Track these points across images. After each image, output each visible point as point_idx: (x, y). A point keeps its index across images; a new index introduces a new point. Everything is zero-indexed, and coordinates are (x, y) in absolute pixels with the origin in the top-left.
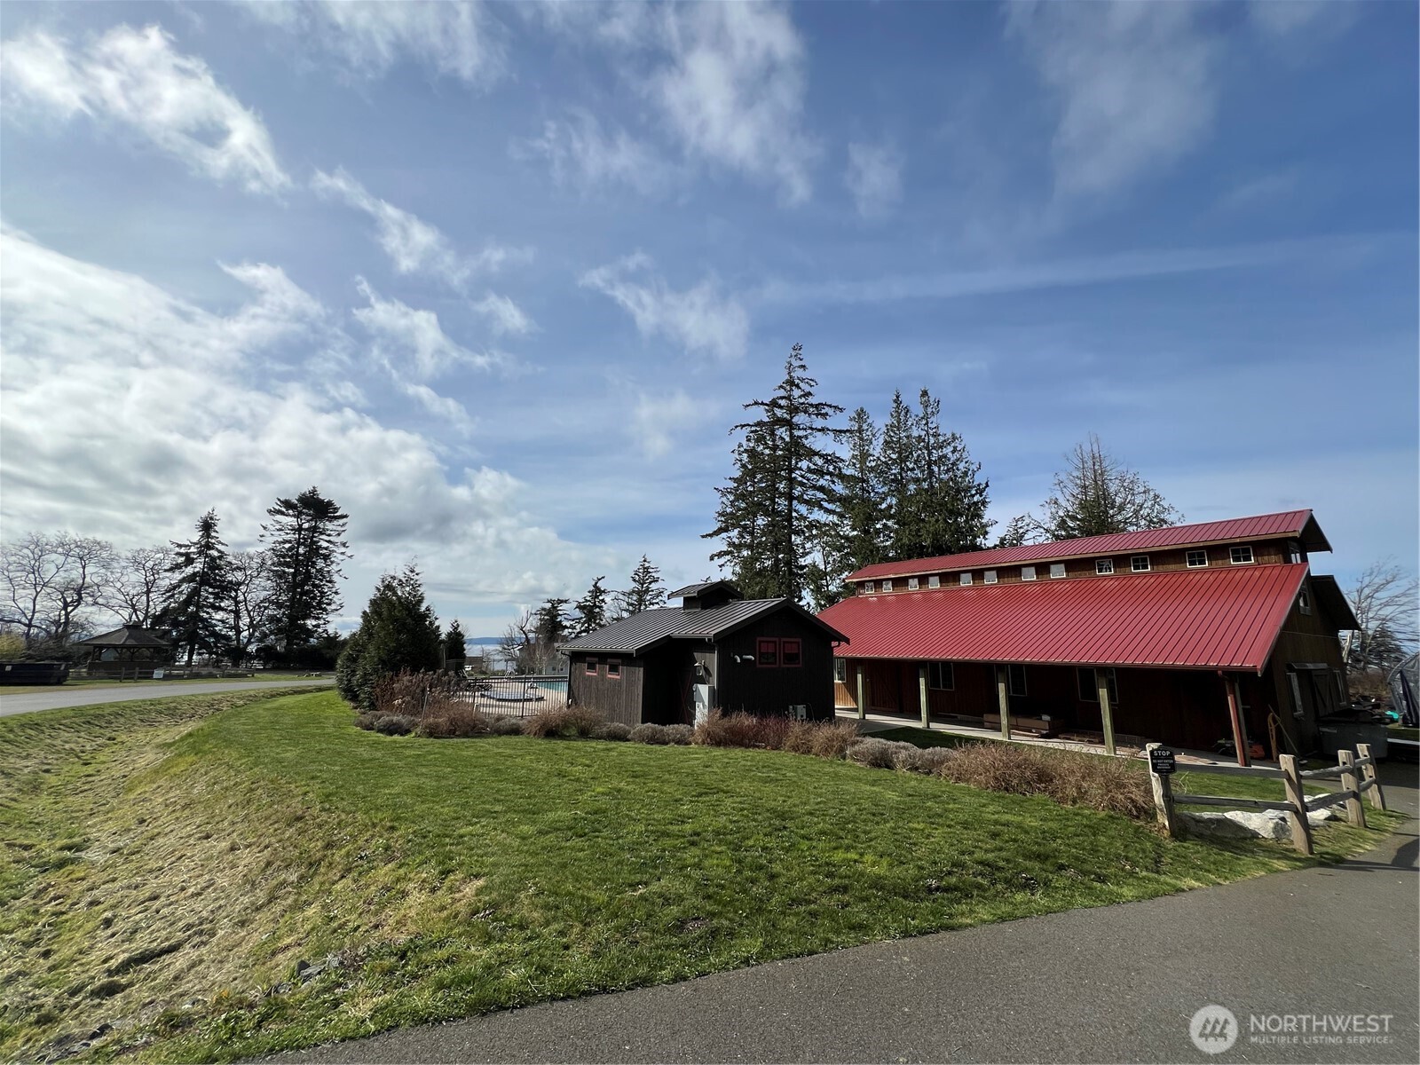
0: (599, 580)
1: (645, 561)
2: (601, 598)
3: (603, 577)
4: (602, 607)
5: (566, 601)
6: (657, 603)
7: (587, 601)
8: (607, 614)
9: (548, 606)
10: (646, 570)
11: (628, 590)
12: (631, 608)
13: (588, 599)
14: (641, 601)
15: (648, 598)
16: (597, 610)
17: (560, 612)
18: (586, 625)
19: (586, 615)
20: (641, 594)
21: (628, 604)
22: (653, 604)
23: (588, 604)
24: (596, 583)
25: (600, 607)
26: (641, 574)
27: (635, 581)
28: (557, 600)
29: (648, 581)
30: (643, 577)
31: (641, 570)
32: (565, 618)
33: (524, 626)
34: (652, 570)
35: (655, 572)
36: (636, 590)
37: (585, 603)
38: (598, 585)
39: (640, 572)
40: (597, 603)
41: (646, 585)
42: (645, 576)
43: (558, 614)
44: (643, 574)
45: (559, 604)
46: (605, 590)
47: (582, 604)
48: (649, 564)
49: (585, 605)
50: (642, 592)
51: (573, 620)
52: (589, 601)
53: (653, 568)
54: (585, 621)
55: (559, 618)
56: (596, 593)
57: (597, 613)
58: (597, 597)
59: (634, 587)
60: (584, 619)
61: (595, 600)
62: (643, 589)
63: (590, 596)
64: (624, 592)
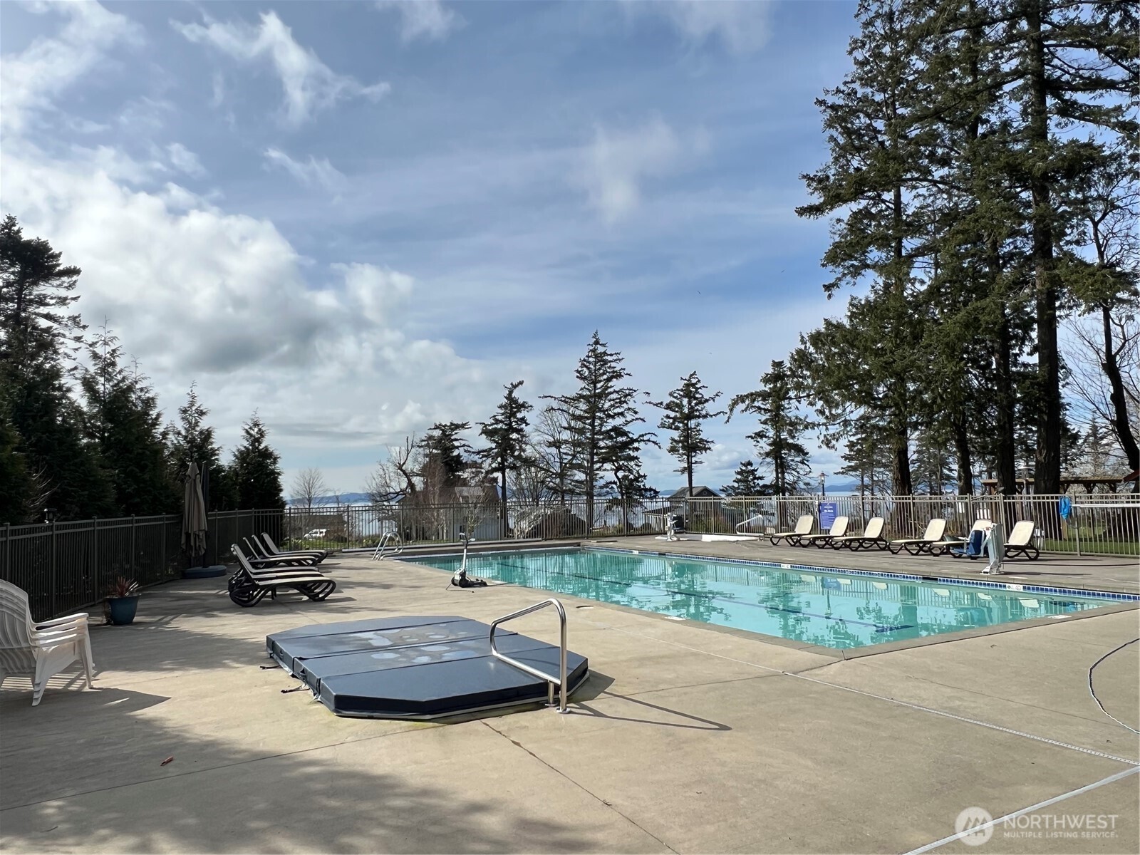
0: (515, 387)
1: (597, 342)
2: (519, 415)
3: (521, 383)
4: (521, 430)
5: (463, 426)
6: (622, 414)
7: (497, 422)
8: (535, 438)
9: (437, 433)
10: (600, 358)
11: (572, 394)
13: (500, 418)
15: (607, 405)
16: (514, 436)
17: (456, 444)
18: (499, 459)
19: (499, 445)
20: (594, 400)
21: (575, 417)
22: (614, 417)
23: (499, 426)
24: (511, 392)
25: (519, 431)
26: (592, 366)
27: (582, 378)
28: (449, 424)
29: (605, 377)
30: (595, 370)
31: (591, 359)
32: (465, 451)
33: (404, 463)
34: (609, 358)
35: (616, 360)
36: (586, 393)
37: (495, 426)
38: (513, 395)
39: (589, 363)
40: (514, 424)
41: (602, 383)
42: (600, 369)
43: (453, 445)
44: (595, 366)
45: (453, 430)
46: (524, 402)
47: (490, 428)
48: (605, 349)
49: (496, 428)
50: (595, 395)
51: (478, 453)
52: (501, 422)
53: (611, 355)
54: (496, 453)
55: (455, 453)
56: (512, 408)
57: (514, 440)
58: (514, 415)
59: (582, 389)
60: (496, 450)
61: (510, 420)
62: (597, 391)
63: (503, 414)
64: (566, 398)
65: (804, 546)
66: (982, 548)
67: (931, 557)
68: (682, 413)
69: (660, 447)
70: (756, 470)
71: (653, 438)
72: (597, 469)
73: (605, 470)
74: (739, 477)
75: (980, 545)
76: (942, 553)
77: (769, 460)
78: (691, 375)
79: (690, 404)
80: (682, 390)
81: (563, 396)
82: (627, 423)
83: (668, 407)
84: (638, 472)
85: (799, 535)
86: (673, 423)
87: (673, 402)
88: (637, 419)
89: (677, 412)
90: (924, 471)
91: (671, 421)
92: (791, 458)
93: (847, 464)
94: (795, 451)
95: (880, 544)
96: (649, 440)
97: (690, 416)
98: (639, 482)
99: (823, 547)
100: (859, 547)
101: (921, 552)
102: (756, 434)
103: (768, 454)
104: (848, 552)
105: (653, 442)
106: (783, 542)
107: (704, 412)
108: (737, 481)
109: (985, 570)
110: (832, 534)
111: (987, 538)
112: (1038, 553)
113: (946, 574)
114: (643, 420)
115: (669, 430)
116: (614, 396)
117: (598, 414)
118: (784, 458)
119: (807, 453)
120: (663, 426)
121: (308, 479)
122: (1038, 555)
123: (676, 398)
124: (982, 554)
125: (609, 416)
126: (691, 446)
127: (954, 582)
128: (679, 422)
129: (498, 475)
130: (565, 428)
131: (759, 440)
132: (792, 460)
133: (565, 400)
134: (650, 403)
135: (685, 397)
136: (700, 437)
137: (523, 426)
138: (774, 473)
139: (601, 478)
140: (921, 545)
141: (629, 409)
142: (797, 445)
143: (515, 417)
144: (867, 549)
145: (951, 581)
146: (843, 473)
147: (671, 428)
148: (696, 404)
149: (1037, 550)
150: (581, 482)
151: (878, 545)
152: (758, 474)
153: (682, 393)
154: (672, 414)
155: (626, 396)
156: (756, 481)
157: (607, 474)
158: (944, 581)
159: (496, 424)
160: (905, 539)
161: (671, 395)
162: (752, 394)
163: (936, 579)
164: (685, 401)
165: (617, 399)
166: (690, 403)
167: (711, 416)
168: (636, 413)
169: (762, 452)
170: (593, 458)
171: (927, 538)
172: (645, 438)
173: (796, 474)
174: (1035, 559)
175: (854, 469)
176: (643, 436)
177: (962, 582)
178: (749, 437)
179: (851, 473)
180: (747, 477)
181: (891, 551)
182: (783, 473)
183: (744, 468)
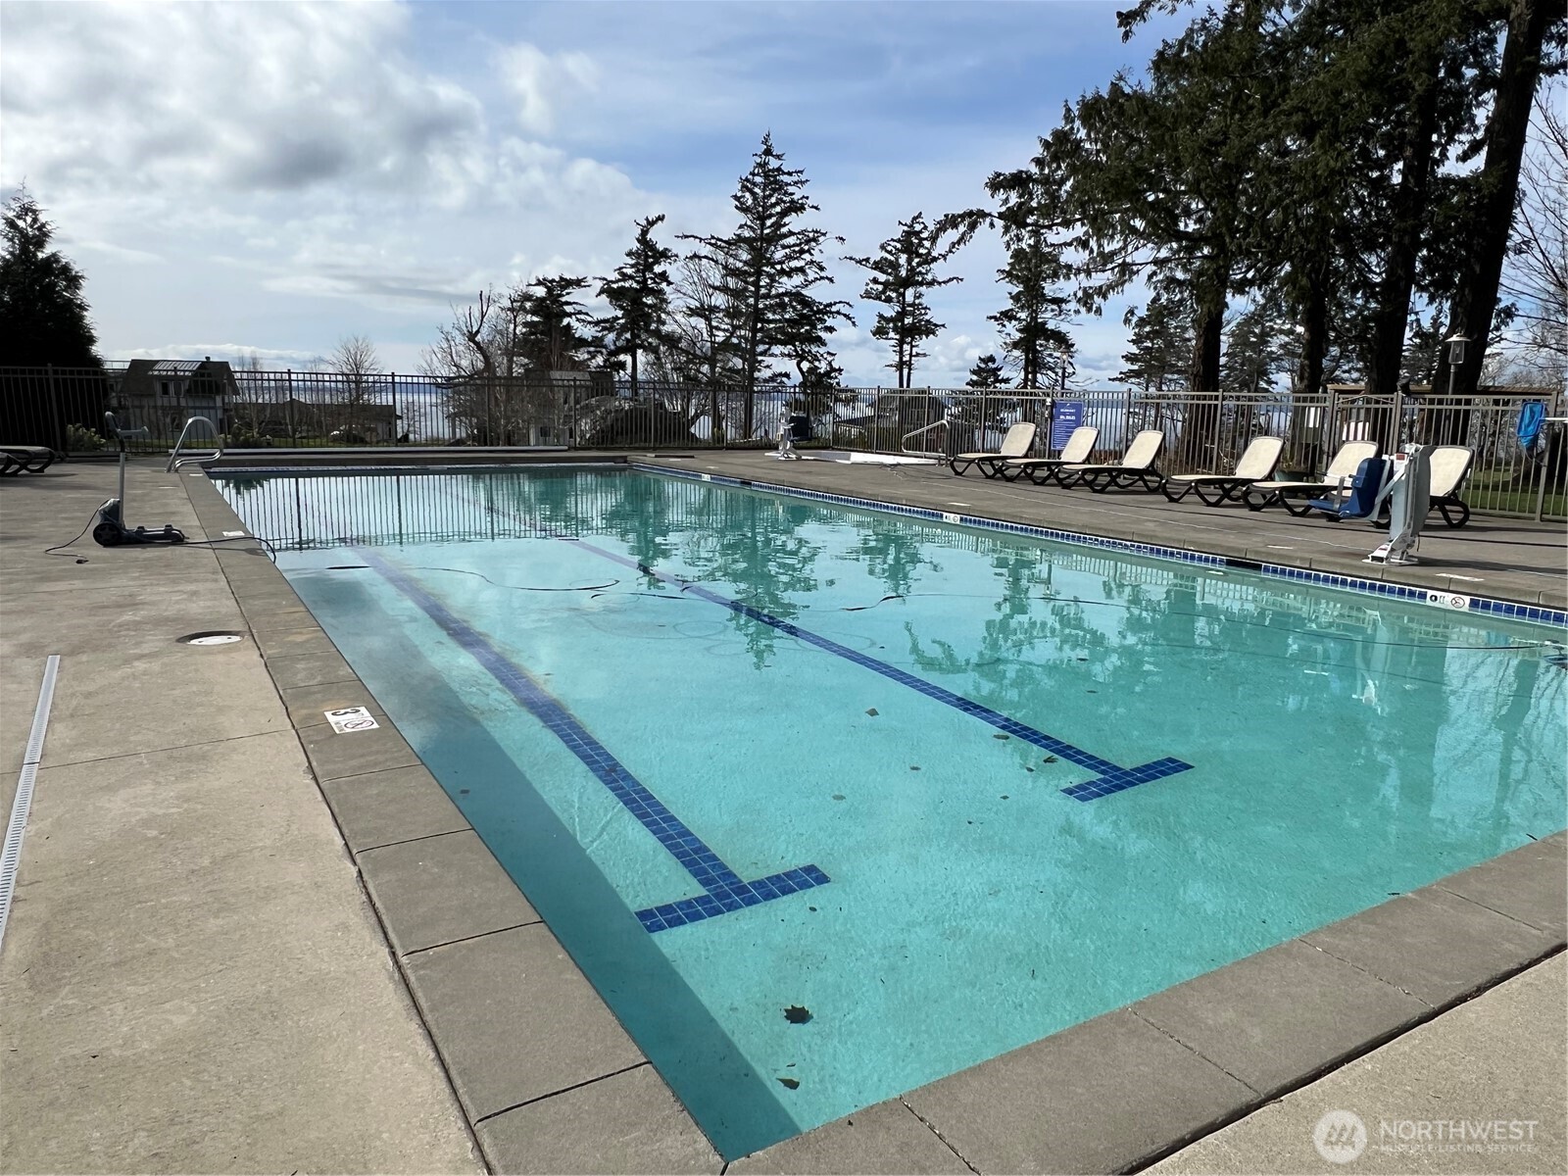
0: (651, 223)
1: (768, 152)
2: (657, 269)
3: (661, 218)
4: (661, 292)
5: (578, 283)
6: (801, 270)
7: (625, 277)
9: (540, 292)
10: (773, 180)
11: (726, 234)
12: (732, 282)
13: (629, 271)
14: (759, 259)
15: (779, 255)
16: (649, 300)
17: (567, 309)
18: (628, 336)
19: (627, 313)
20: (759, 246)
21: (731, 272)
22: (789, 274)
23: (628, 284)
24: (644, 233)
25: (657, 293)
26: (757, 190)
27: (743, 209)
28: (557, 279)
29: (778, 209)
30: (765, 197)
31: (758, 179)
32: (578, 320)
33: (478, 332)
34: (785, 178)
35: (796, 183)
36: (747, 233)
37: (623, 283)
38: (648, 237)
39: (755, 184)
40: (649, 282)
41: (774, 219)
42: (771, 196)
43: (564, 311)
44: (764, 191)
45: (564, 288)
46: (666, 249)
47: (615, 286)
48: (780, 162)
49: (623, 287)
50: (762, 238)
51: (597, 323)
52: (631, 277)
53: (790, 174)
54: (622, 325)
55: (566, 321)
56: (647, 257)
57: (650, 306)
58: (649, 267)
59: (741, 227)
60: (622, 321)
61: (644, 276)
62: (766, 232)
63: (632, 266)
64: (719, 239)
65: (1010, 479)
66: (1378, 500)
67: (1245, 512)
68: (897, 276)
69: (854, 323)
70: (1000, 369)
71: (845, 309)
72: (761, 354)
73: (772, 355)
74: (975, 378)
75: (1375, 493)
76: (1270, 504)
77: (1016, 353)
78: (915, 218)
79: (909, 263)
80: (899, 241)
81: (713, 237)
82: (807, 284)
83: (878, 266)
84: (830, 363)
85: (1005, 458)
86: (884, 292)
87: (886, 259)
88: (822, 278)
89: (890, 274)
90: (1233, 382)
91: (880, 287)
92: (1051, 353)
93: (1128, 366)
94: (1055, 341)
95: (1150, 481)
96: (838, 313)
97: (908, 282)
98: (831, 378)
99: (1042, 482)
100: (1109, 484)
101: (1226, 501)
102: (1002, 313)
103: (1016, 345)
104: (1084, 494)
105: (845, 315)
106: (974, 469)
107: (929, 277)
108: (972, 383)
109: (1378, 553)
110: (1064, 458)
111: (1396, 478)
112: (1467, 513)
113: (1281, 556)
114: (831, 280)
115: (877, 302)
116: (791, 240)
117: (765, 268)
118: (1039, 352)
119: (1073, 345)
120: (868, 295)
121: (353, 352)
122: (1466, 518)
123: (890, 252)
124: (1374, 516)
125: (782, 272)
126: (909, 328)
127: (1300, 575)
128: (891, 290)
129: (626, 358)
130: (716, 288)
131: (1006, 323)
132: (1050, 355)
133: (715, 242)
134: (851, 258)
135: (903, 252)
136: (927, 317)
137: (664, 285)
138: (1023, 373)
139: (768, 367)
140: (1227, 486)
141: (812, 262)
142: (1059, 333)
143: (651, 271)
144: (1124, 490)
145: (1291, 574)
146: (1121, 380)
147: (880, 299)
148: (919, 264)
149: (1464, 506)
150: (737, 372)
151: (1145, 481)
152: (1002, 374)
153: (899, 246)
154: (882, 278)
155: (808, 242)
156: (998, 385)
157: (780, 363)
158: (1275, 571)
159: (624, 280)
160: (1197, 473)
161: (883, 247)
162: (970, 214)
163: (1257, 567)
164: (903, 258)
165: (794, 245)
166: (909, 261)
167: (940, 283)
168: (822, 269)
169: (1008, 341)
170: (754, 336)
171: (1242, 472)
172: (834, 309)
173: (1053, 375)
174: (1460, 526)
175: (1137, 374)
176: (830, 305)
177: (1317, 578)
178: (991, 318)
179: (1133, 380)
180: (986, 379)
181: (1168, 495)
182: (1034, 373)
183: (983, 366)
